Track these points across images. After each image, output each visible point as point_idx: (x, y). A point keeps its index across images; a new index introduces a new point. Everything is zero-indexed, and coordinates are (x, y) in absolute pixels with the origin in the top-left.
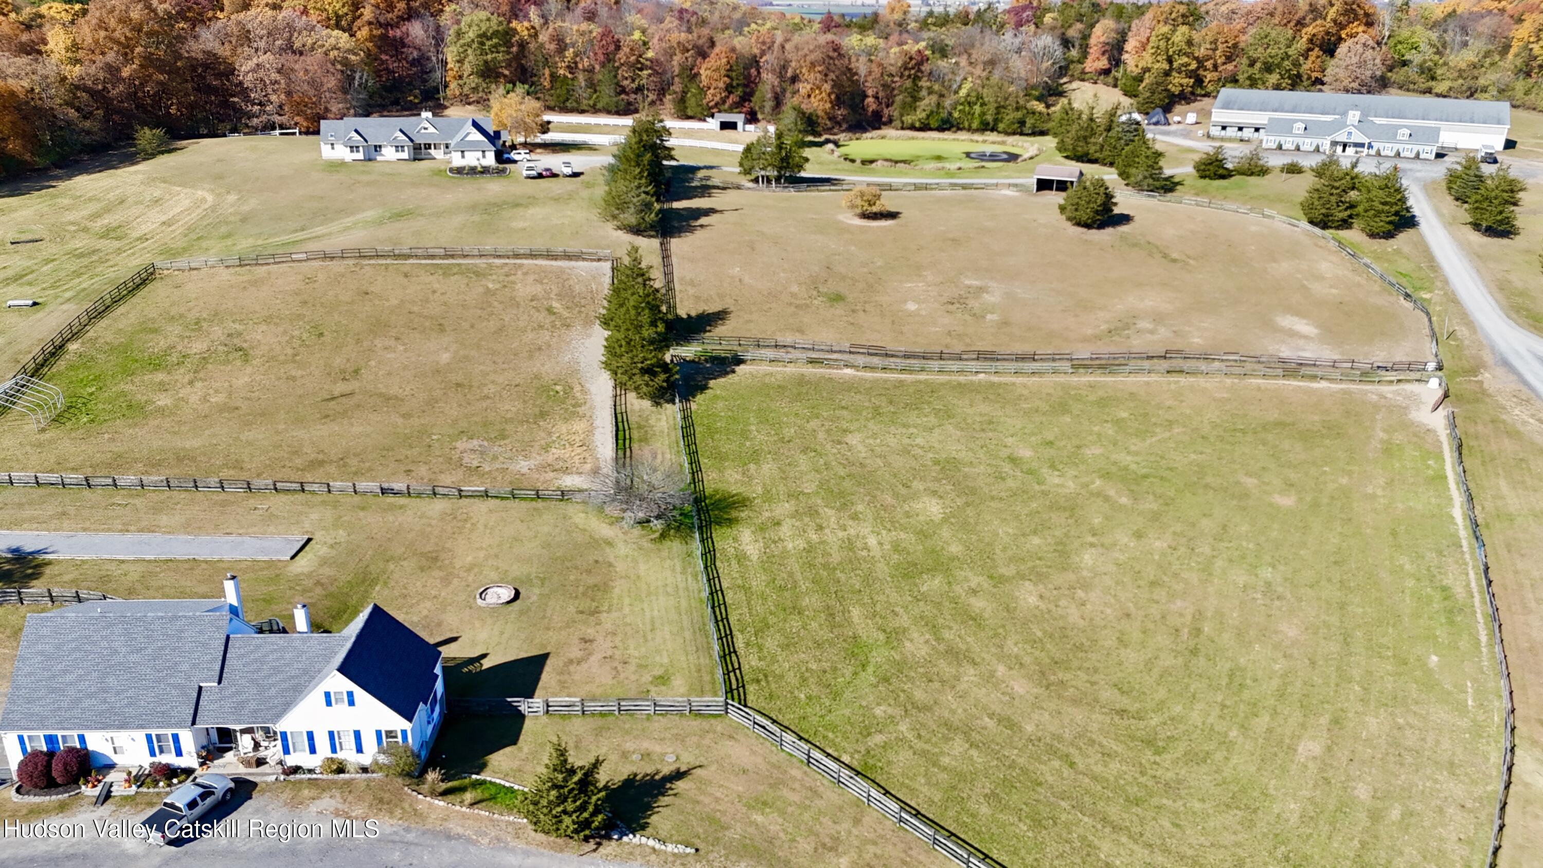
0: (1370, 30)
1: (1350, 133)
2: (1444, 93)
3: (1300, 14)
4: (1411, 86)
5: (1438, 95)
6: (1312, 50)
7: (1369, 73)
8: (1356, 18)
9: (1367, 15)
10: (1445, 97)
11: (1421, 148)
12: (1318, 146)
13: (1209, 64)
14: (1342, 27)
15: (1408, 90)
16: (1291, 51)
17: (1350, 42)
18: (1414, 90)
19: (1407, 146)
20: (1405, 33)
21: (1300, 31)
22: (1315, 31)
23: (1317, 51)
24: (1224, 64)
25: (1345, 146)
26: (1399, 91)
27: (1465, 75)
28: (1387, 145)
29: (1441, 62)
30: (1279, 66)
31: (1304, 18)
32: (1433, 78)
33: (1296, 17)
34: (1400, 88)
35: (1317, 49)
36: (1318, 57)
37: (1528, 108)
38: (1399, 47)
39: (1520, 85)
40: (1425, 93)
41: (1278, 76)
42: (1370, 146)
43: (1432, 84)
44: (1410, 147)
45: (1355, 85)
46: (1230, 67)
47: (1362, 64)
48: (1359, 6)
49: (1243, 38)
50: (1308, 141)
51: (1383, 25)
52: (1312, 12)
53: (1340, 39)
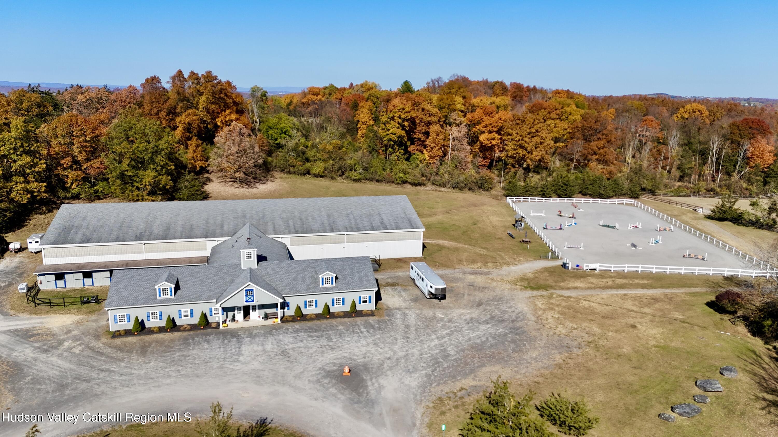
0: (242, 118)
1: (249, 292)
2: (321, 174)
3: (171, 102)
4: (292, 169)
5: (316, 176)
6: (189, 139)
7: (251, 163)
8: (227, 106)
9: (236, 104)
10: (322, 177)
11: (354, 296)
12: (204, 316)
13: (66, 161)
14: (214, 115)
15: (289, 173)
16: (162, 144)
17: (226, 129)
18: (294, 173)
19: (336, 297)
20: (273, 120)
21: (173, 119)
22: (188, 120)
23: (194, 142)
24: (88, 160)
25: (246, 311)
26: (282, 175)
27: (334, 156)
28: (308, 299)
29: (309, 144)
30: (152, 160)
31: (175, 108)
32: (307, 160)
33: (166, 106)
34: (283, 171)
35: (195, 138)
36: (198, 146)
37: (388, 182)
38: (271, 132)
39: (377, 163)
40: (305, 175)
41: (153, 174)
42: (285, 305)
43: (308, 165)
44: (340, 296)
45: (240, 175)
46: (95, 163)
47: (242, 152)
48: (226, 95)
49: (105, 130)
50: (185, 309)
51: (252, 112)
52: (182, 101)
53: (216, 127)
